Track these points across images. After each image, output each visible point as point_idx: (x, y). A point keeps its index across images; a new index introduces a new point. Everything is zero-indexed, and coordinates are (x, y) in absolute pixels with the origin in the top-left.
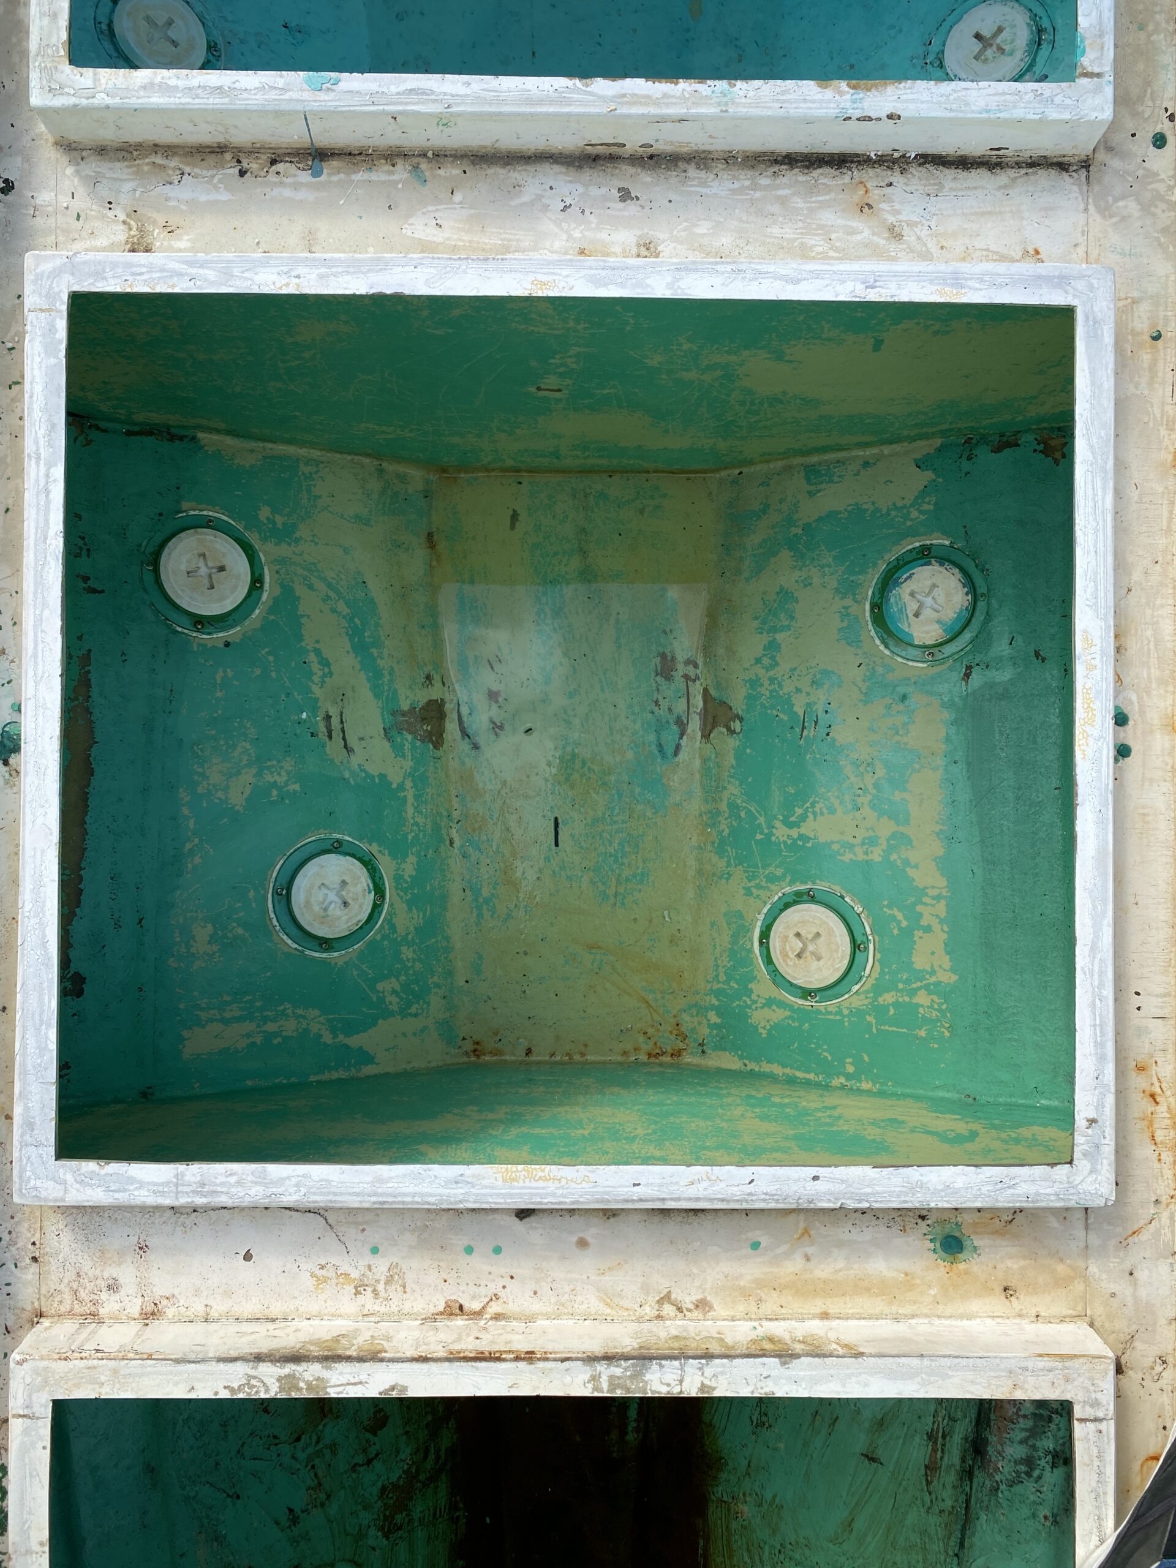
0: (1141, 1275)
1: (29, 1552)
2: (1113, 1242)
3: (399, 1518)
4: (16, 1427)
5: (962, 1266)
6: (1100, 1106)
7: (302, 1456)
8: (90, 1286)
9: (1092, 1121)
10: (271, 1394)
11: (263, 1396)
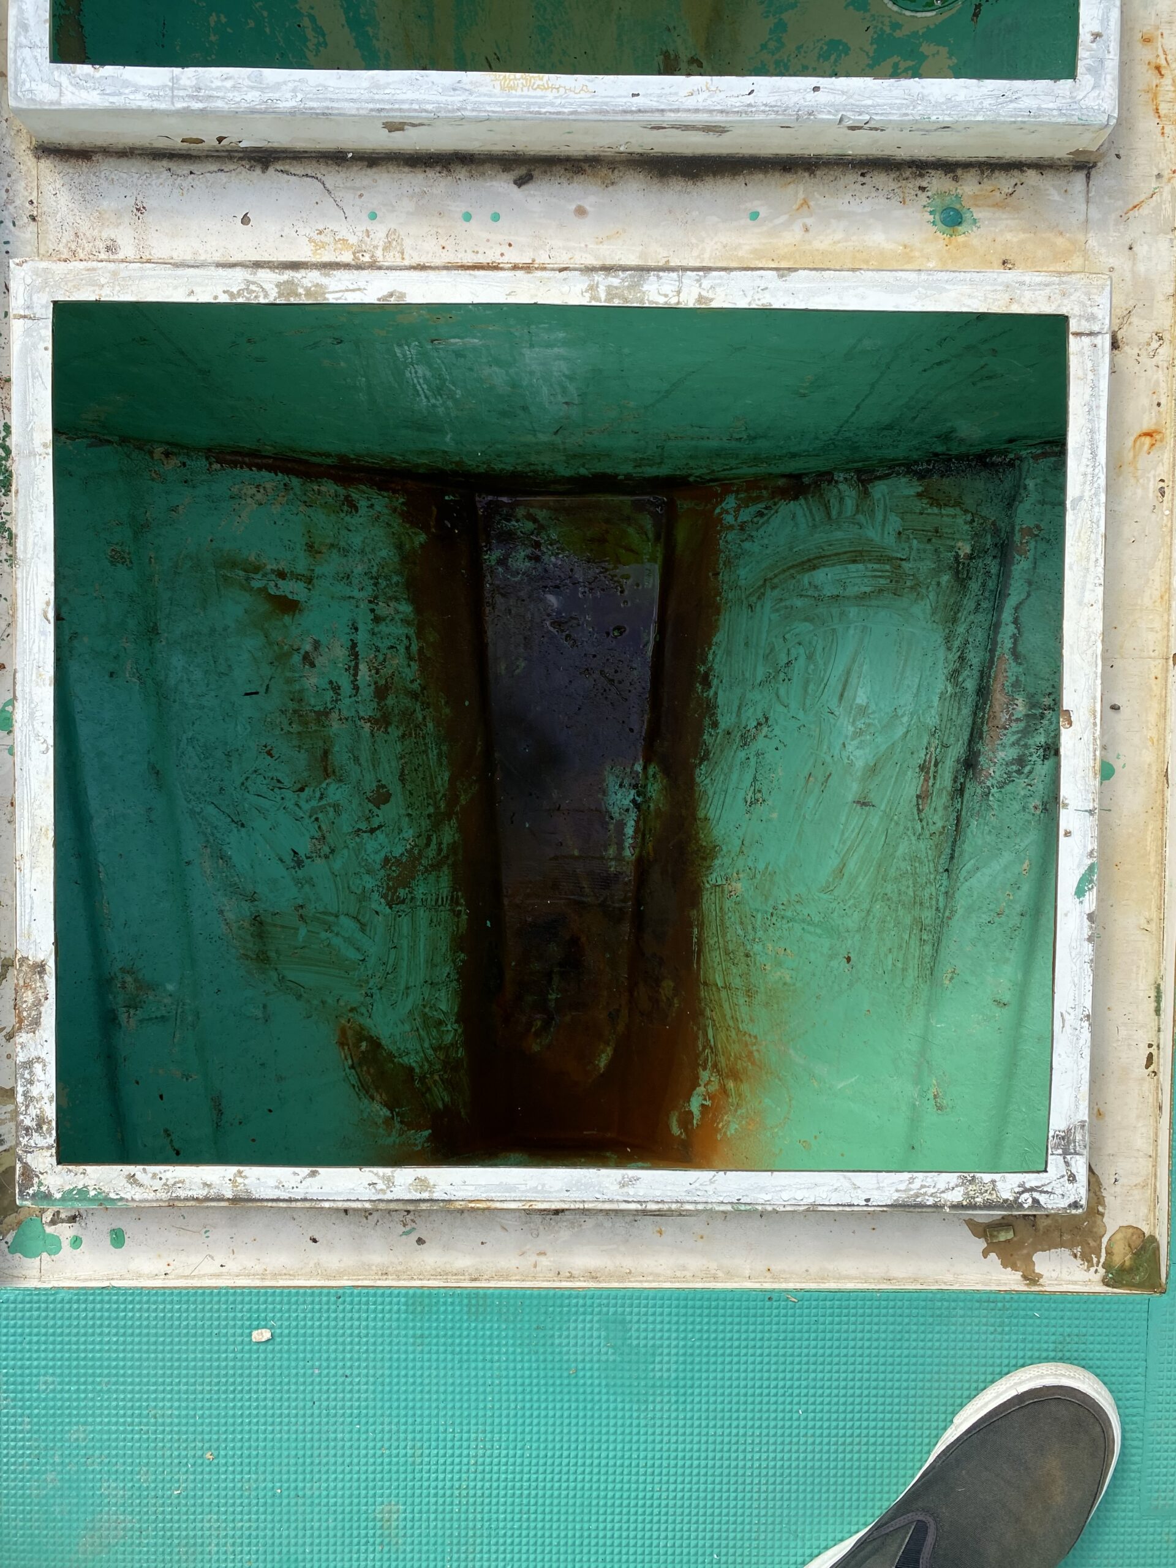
0: (1141, 250)
1: (32, 454)
2: (1114, 216)
3: (402, 892)
4: (17, 327)
5: (961, 239)
6: (1105, 20)
7: (306, 807)
8: (88, 247)
9: (1097, 36)
10: (270, 299)
11: (262, 300)
